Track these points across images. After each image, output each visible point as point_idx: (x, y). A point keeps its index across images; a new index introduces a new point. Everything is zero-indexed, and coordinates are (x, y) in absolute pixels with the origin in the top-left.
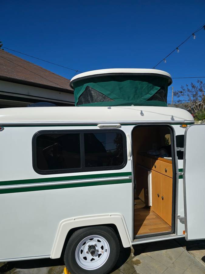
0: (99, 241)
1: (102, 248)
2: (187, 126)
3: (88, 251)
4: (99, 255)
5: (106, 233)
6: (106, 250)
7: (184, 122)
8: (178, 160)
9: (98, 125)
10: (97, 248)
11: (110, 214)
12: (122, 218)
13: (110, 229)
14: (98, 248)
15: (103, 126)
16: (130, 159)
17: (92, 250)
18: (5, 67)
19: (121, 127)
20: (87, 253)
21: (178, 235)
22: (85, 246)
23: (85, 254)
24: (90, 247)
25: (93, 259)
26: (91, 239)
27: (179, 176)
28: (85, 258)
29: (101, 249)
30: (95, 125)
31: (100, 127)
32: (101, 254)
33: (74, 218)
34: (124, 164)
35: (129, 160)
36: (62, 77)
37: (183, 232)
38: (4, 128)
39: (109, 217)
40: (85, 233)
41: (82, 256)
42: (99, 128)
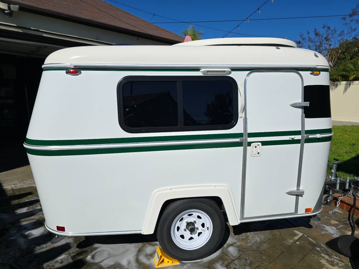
0: (199, 217)
1: (203, 225)
2: (320, 73)
3: (186, 228)
4: (200, 234)
5: (208, 207)
6: (208, 228)
7: (316, 68)
8: (305, 118)
9: (200, 70)
10: (196, 226)
11: (214, 185)
12: (229, 190)
13: (213, 204)
14: (198, 225)
15: (208, 71)
16: (241, 116)
17: (190, 227)
18: (64, 3)
19: (230, 73)
20: (185, 230)
21: (298, 213)
22: (182, 222)
23: (182, 232)
24: (189, 224)
25: (191, 238)
26: (190, 215)
27: (305, 139)
28: (182, 237)
29: (202, 227)
30: (197, 69)
31: (204, 72)
32: (201, 233)
33: (170, 187)
34: (234, 122)
35: (240, 118)
36: (139, 18)
37: (304, 211)
38: (81, 72)
39: (214, 188)
40: (183, 206)
41: (178, 234)
42: (202, 75)
